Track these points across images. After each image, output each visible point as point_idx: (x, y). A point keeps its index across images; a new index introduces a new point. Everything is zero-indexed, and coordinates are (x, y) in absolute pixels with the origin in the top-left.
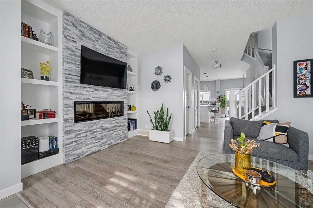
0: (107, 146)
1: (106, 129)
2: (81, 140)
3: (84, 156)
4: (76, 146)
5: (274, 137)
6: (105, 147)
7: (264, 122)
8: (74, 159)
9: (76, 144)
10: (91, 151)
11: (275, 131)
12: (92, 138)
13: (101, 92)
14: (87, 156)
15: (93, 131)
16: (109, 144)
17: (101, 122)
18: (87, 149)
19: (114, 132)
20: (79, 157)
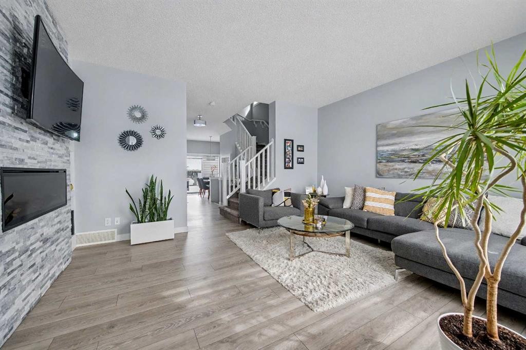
0: (48, 284)
1: (48, 239)
2: (13, 278)
3: (18, 323)
4: (6, 298)
5: (284, 202)
6: (47, 287)
7: (273, 191)
8: (5, 337)
9: (6, 292)
10: (29, 304)
11: (285, 196)
12: (30, 268)
13: (38, 144)
14: (24, 319)
15: (31, 248)
16: (51, 278)
17: (41, 224)
18: (23, 301)
19: (57, 246)
20: (12, 328)
